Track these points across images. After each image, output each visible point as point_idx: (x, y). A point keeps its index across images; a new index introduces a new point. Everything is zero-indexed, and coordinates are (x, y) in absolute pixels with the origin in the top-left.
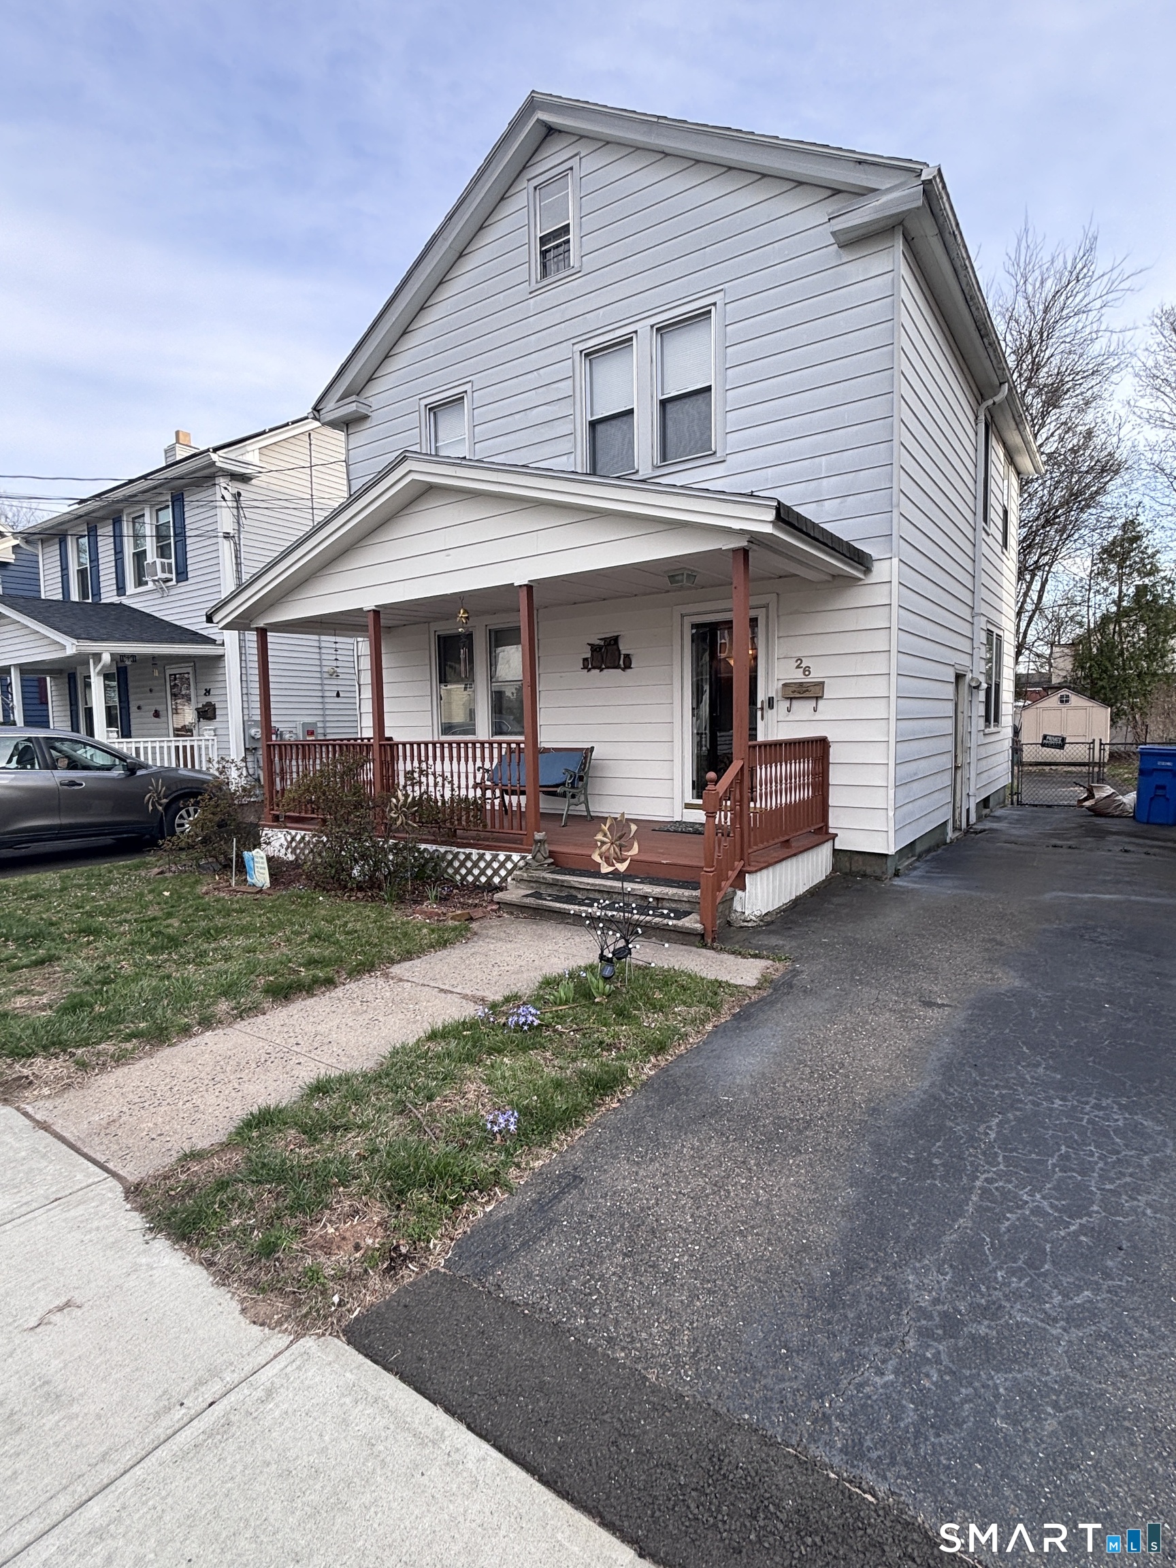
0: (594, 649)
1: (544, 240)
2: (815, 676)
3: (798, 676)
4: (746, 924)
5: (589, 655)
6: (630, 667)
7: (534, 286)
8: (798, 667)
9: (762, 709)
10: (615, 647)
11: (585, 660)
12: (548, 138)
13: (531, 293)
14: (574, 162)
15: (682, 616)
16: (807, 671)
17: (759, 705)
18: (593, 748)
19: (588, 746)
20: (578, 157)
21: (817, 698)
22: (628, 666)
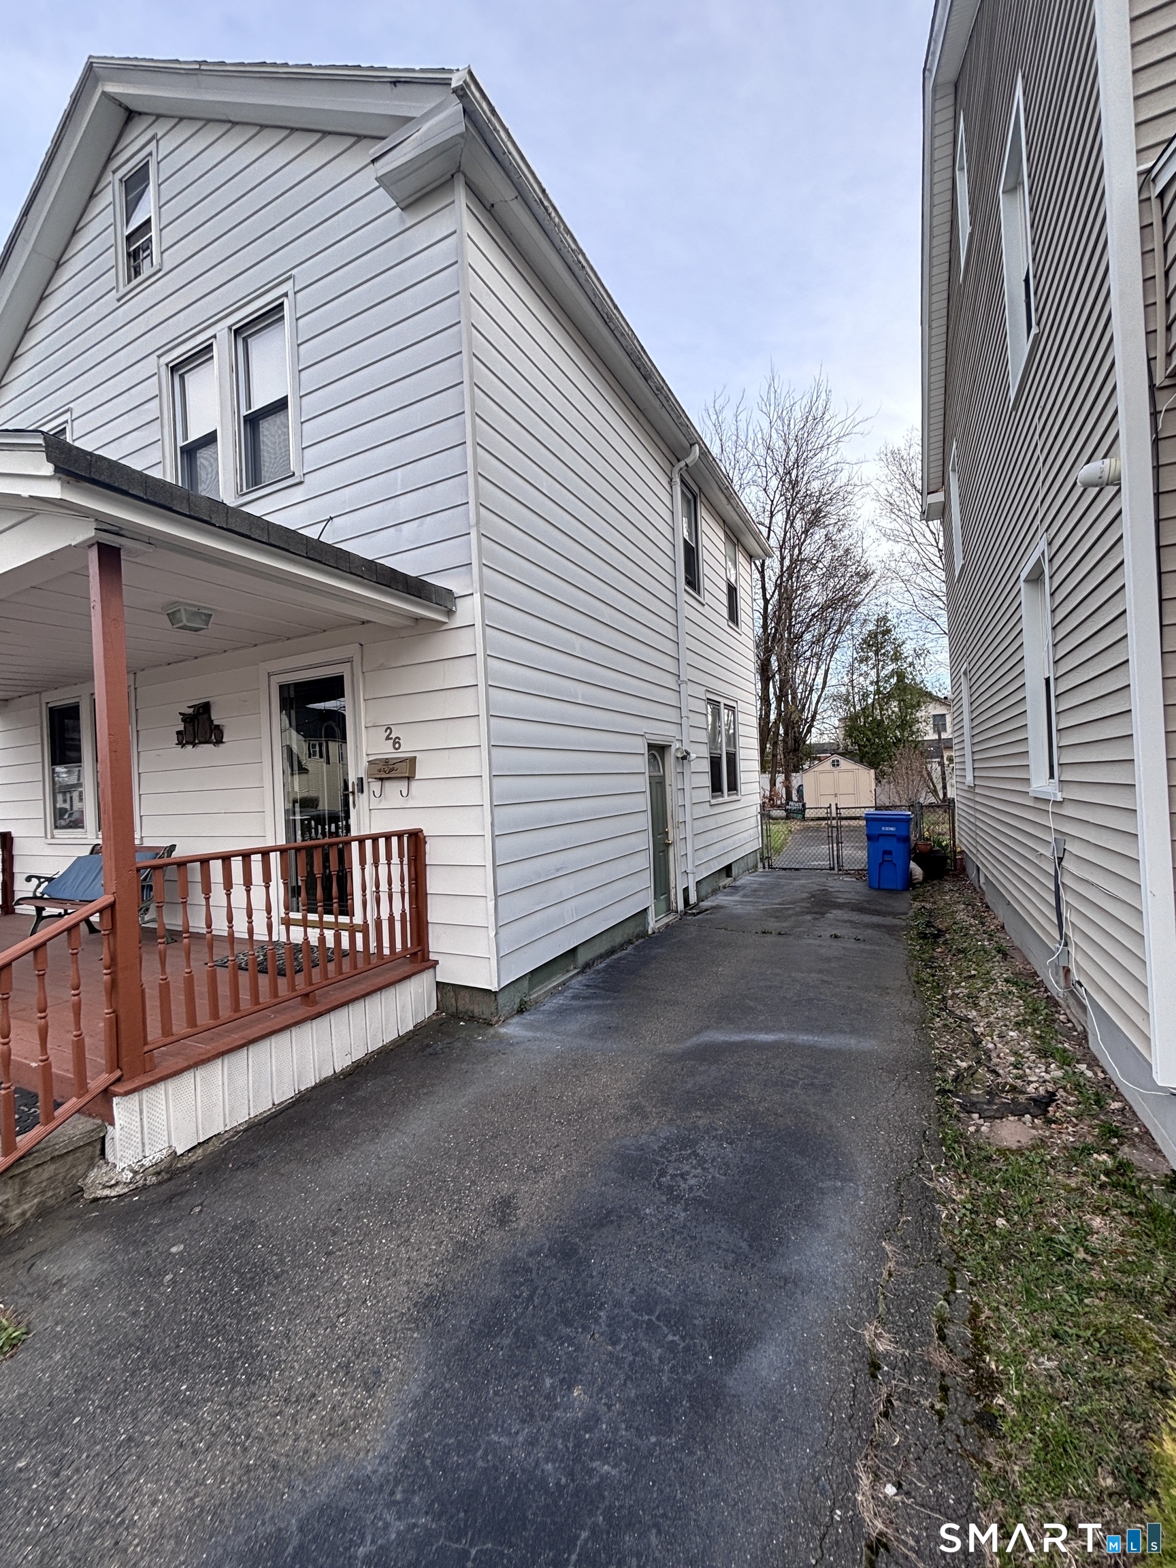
0: (186, 718)
1: (130, 238)
2: (406, 750)
3: (386, 750)
4: (107, 1192)
5: (181, 728)
6: (222, 742)
7: (123, 290)
8: (388, 738)
9: (353, 793)
10: (206, 716)
11: (179, 733)
12: (130, 124)
13: (119, 300)
14: (152, 147)
15: (269, 675)
16: (396, 742)
17: (350, 790)
18: (174, 847)
19: (166, 843)
20: (155, 141)
21: (409, 779)
22: (219, 741)
